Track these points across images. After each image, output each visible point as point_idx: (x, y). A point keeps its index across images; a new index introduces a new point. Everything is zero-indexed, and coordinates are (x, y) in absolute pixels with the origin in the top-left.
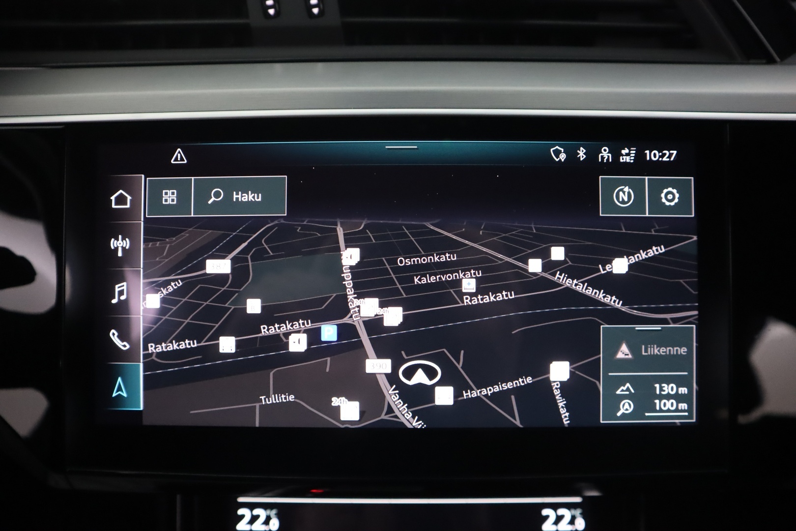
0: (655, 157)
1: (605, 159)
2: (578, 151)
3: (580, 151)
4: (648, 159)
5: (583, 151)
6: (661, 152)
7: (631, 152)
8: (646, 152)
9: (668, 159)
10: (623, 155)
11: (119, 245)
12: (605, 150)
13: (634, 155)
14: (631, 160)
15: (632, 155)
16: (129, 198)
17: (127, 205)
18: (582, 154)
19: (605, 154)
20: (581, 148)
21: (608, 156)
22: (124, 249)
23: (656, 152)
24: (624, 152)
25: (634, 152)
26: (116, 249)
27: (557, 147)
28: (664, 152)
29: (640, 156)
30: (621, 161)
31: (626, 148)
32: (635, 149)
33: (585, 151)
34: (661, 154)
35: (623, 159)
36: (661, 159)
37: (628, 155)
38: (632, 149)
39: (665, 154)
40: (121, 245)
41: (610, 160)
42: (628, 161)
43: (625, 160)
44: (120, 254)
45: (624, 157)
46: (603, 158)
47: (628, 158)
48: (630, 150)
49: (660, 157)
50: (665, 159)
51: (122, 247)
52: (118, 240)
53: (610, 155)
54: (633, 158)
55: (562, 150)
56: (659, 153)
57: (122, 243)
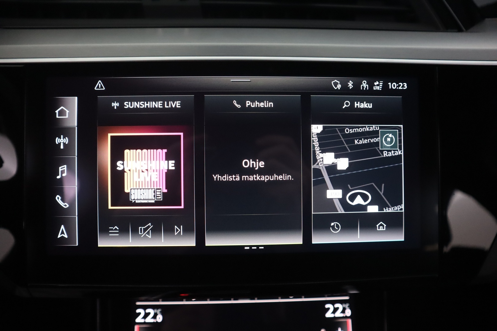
0: (394, 86)
1: (365, 88)
2: (348, 83)
3: (349, 83)
4: (390, 88)
5: (351, 83)
6: (398, 84)
7: (380, 84)
8: (389, 84)
9: (402, 88)
10: (375, 86)
11: (61, 142)
12: (364, 83)
13: (381, 85)
14: (380, 88)
15: (380, 86)
16: (67, 111)
17: (66, 116)
18: (350, 85)
19: (365, 85)
20: (350, 81)
21: (367, 86)
22: (64, 144)
23: (395, 84)
24: (376, 84)
25: (382, 84)
26: (60, 144)
27: (336, 81)
28: (400, 84)
29: (385, 86)
30: (374, 89)
31: (377, 82)
32: (382, 82)
33: (352, 83)
34: (397, 85)
35: (375, 88)
36: (398, 88)
37: (378, 85)
38: (380, 82)
39: (400, 85)
40: (63, 142)
41: (368, 89)
42: (378, 89)
43: (376, 89)
44: (62, 147)
45: (376, 87)
46: (363, 87)
47: (378, 87)
48: (379, 83)
49: (397, 87)
50: (400, 88)
51: (63, 143)
52: (60, 138)
53: (367, 85)
54: (381, 87)
55: (339, 82)
56: (397, 84)
57: (63, 140)
